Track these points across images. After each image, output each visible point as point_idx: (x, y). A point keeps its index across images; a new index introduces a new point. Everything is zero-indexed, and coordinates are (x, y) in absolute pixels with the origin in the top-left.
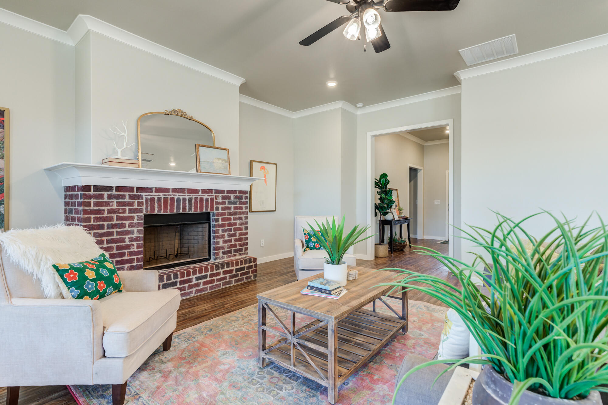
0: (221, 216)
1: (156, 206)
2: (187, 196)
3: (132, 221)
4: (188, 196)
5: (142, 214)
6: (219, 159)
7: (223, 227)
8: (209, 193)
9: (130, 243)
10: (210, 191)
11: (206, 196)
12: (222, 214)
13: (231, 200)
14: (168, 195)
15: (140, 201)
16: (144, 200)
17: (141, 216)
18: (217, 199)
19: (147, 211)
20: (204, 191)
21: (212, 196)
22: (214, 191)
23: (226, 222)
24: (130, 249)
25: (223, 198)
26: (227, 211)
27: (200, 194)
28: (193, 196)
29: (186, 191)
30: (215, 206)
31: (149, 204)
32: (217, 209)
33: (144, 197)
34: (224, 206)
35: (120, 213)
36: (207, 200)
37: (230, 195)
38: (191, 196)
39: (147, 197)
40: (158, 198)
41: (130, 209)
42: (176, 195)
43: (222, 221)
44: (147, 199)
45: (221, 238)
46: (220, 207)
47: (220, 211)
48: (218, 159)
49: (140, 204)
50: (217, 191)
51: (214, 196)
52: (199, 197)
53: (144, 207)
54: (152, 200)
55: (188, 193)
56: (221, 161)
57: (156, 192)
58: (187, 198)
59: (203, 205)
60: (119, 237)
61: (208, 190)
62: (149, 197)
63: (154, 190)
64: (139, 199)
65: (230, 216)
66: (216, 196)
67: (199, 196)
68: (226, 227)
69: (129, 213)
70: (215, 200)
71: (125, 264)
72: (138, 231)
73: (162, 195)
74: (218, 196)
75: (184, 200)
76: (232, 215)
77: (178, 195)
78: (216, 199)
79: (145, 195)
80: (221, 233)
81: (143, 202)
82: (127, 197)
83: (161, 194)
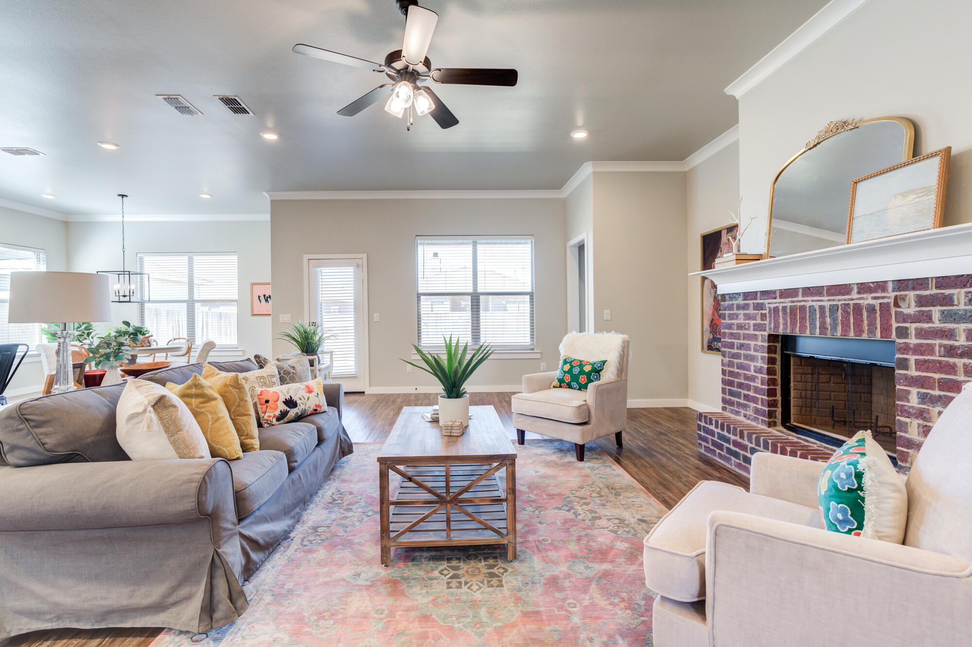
0: (915, 353)
1: (781, 320)
2: (826, 302)
3: (756, 343)
4: (829, 300)
5: (766, 334)
6: (905, 194)
7: (922, 387)
8: (876, 292)
9: (755, 374)
10: (881, 286)
11: (868, 300)
12: (918, 350)
13: (955, 308)
14: (797, 301)
15: (764, 312)
16: (767, 312)
17: (765, 336)
18: (901, 303)
19: (770, 329)
20: (864, 288)
21: (883, 298)
22: (890, 286)
23: (937, 376)
24: (754, 382)
25: (922, 301)
26: (937, 342)
27: (854, 295)
28: (839, 300)
29: (825, 292)
30: (895, 325)
31: (772, 317)
32: (903, 333)
33: (767, 305)
34: (926, 326)
35: (746, 329)
36: (871, 309)
37: (947, 292)
38: (834, 300)
39: (770, 305)
40: (783, 307)
41: (754, 325)
42: (808, 301)
43: (917, 369)
44: (770, 311)
45: (917, 418)
46: (912, 326)
47: (913, 341)
48: (902, 194)
49: (763, 316)
50: (902, 284)
51: (889, 298)
52: (851, 302)
53: (767, 322)
54: (776, 310)
55: (828, 294)
56: (911, 197)
57: (781, 297)
58: (827, 304)
59: (862, 321)
60: (746, 362)
61: (873, 283)
62: (772, 306)
63: (778, 294)
64: (762, 309)
65: (952, 360)
66: (896, 298)
67: (852, 299)
68: (933, 389)
69: (754, 330)
70: (893, 310)
71: (750, 402)
72: (763, 358)
73: (787, 302)
74: (903, 298)
75: (822, 308)
76: (961, 356)
77: (812, 301)
78: (896, 305)
79: (768, 303)
80: (914, 401)
81: (766, 313)
82: (752, 307)
83: (787, 300)
